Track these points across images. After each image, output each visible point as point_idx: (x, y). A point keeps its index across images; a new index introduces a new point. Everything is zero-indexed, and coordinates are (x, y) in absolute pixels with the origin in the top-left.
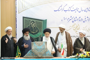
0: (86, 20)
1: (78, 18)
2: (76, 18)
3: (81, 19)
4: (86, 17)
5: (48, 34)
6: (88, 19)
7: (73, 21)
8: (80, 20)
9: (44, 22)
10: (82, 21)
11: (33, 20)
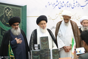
0: (75, 5)
1: (65, 3)
2: (63, 3)
3: (70, 4)
4: (75, 2)
5: (45, 24)
6: (77, 3)
7: (60, 7)
8: (68, 5)
9: (22, 9)
10: (71, 7)
11: (8, 6)
